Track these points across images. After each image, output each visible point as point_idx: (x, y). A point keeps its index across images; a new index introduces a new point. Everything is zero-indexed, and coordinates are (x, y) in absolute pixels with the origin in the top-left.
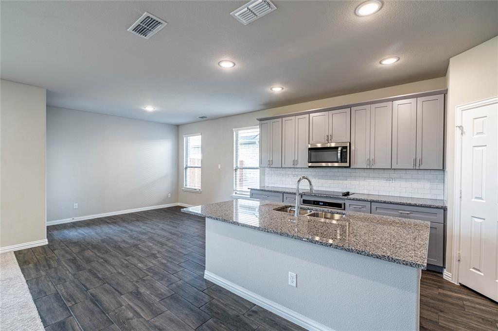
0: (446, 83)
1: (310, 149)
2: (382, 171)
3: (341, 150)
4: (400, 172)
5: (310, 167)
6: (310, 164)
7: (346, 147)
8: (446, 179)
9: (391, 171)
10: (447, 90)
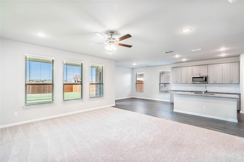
0: (239, 59)
1: (193, 77)
2: (218, 84)
3: (205, 78)
4: (225, 84)
5: (192, 83)
6: (193, 82)
7: (206, 77)
8: (240, 86)
9: (222, 84)
10: (240, 61)
